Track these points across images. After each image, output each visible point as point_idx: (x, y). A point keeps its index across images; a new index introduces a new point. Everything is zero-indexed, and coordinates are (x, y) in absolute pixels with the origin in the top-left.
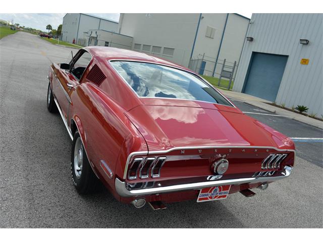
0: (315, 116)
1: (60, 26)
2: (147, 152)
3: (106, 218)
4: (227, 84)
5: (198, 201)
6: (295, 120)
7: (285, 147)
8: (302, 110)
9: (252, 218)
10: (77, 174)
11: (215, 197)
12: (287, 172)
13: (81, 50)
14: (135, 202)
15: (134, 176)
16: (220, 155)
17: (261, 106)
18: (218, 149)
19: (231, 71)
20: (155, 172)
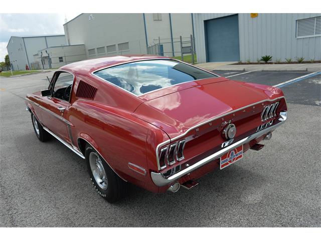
0: (281, 62)
1: (6, 57)
2: (169, 140)
3: (145, 214)
4: (191, 59)
5: (221, 169)
6: (265, 71)
7: (274, 96)
8: (266, 60)
9: (267, 168)
10: (102, 186)
11: (234, 160)
12: (283, 117)
13: (56, 72)
14: (171, 188)
15: (164, 165)
16: (226, 122)
17: (230, 69)
18: (224, 117)
19: (190, 45)
20: (180, 156)
